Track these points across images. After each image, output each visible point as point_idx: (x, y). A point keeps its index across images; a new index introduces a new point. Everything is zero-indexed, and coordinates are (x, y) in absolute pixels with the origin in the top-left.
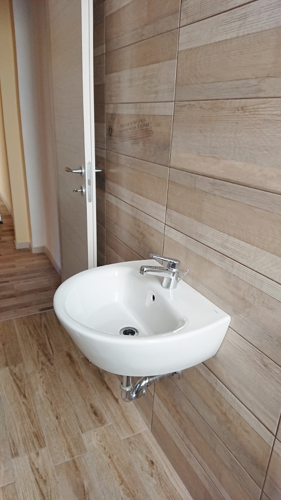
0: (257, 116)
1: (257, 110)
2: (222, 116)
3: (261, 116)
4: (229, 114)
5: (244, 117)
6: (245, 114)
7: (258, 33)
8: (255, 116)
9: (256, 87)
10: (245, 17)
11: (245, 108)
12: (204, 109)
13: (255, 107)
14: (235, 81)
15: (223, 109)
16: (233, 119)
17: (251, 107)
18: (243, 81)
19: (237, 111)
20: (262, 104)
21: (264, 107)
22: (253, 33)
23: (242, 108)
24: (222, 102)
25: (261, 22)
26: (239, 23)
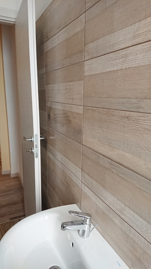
0: (139, 125)
1: (138, 120)
2: (113, 120)
3: (142, 125)
4: (118, 120)
5: (129, 123)
6: (129, 121)
7: (136, 67)
8: (137, 124)
9: (136, 104)
10: (126, 56)
11: (129, 118)
12: (101, 114)
13: (137, 118)
14: (121, 99)
15: (114, 116)
16: (121, 123)
17: (134, 118)
18: (127, 99)
19: (123, 119)
20: (142, 117)
21: (143, 119)
22: (133, 67)
23: (127, 117)
24: (113, 111)
25: (138, 60)
26: (122, 60)
